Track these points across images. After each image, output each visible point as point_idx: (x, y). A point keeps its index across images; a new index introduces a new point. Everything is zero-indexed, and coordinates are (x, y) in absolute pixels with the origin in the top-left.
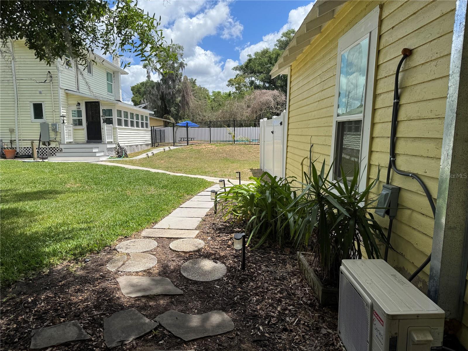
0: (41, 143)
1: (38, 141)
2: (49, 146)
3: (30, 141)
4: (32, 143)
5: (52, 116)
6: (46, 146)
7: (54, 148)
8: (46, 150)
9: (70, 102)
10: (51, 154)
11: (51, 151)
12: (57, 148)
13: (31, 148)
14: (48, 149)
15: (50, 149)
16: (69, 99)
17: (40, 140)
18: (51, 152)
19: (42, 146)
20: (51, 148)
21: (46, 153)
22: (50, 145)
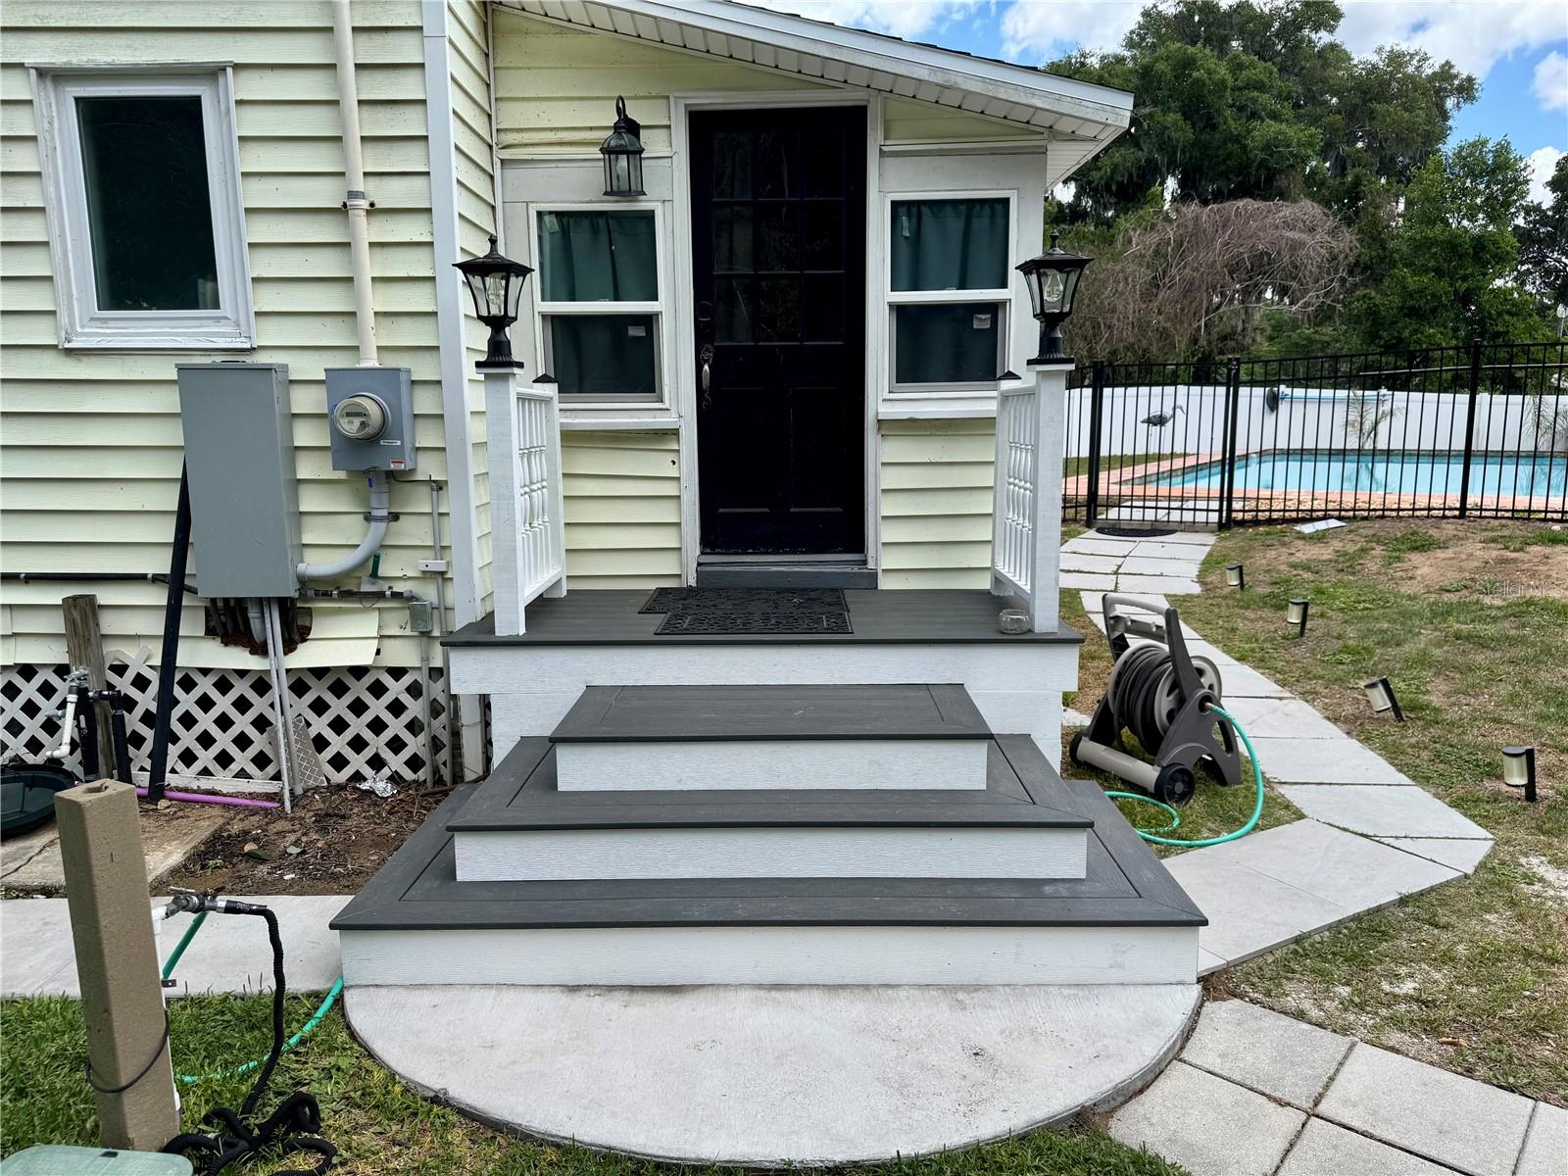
0: (191, 624)
1: (159, 597)
2: (290, 647)
3: (55, 596)
4: (82, 619)
5: (325, 265)
6: (260, 649)
7: (358, 672)
8: (259, 705)
9: (511, 116)
10: (320, 743)
11: (319, 707)
12: (397, 673)
13: (62, 671)
14: (280, 687)
15: (299, 688)
16: (511, 84)
17: (176, 583)
18: (320, 725)
19: (201, 653)
20: (319, 673)
21: (259, 742)
22: (304, 634)
